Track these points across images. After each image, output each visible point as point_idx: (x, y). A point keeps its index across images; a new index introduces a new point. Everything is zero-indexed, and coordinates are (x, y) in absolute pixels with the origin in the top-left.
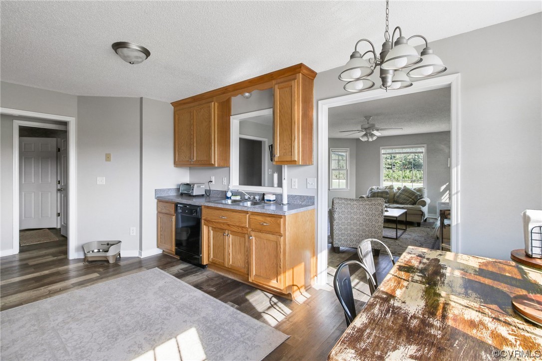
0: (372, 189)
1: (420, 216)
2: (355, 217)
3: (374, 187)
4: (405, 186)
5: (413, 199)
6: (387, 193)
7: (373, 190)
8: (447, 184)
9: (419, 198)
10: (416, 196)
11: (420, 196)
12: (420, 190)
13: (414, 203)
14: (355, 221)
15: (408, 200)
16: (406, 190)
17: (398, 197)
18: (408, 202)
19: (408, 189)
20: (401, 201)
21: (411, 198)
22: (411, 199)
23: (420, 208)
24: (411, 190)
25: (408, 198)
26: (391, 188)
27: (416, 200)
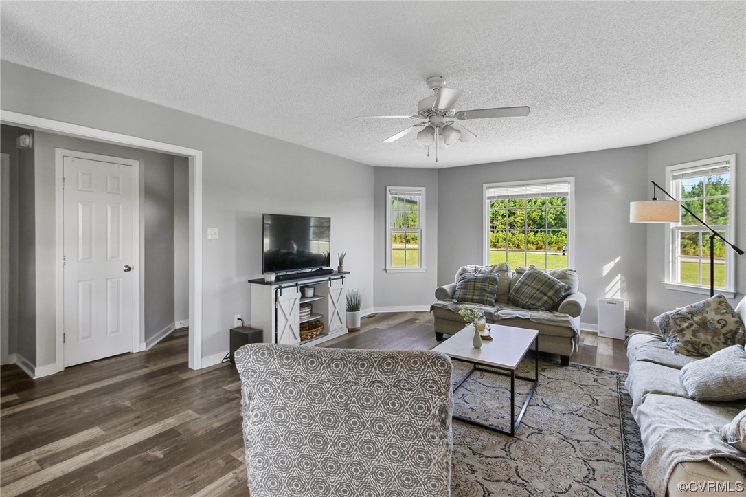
0: (464, 271)
1: (569, 340)
2: (329, 435)
3: (469, 267)
4: (532, 267)
5: (550, 298)
6: (493, 281)
7: (466, 275)
8: (617, 260)
9: (563, 294)
10: (558, 291)
11: (566, 291)
12: (564, 276)
13: (553, 308)
14: (331, 452)
15: (539, 300)
16: (535, 276)
17: (517, 290)
18: (539, 304)
19: (540, 273)
20: (524, 300)
21: (545, 294)
22: (546, 298)
23: (568, 322)
24: (544, 275)
25: (539, 295)
26: (503, 269)
27: (556, 300)
